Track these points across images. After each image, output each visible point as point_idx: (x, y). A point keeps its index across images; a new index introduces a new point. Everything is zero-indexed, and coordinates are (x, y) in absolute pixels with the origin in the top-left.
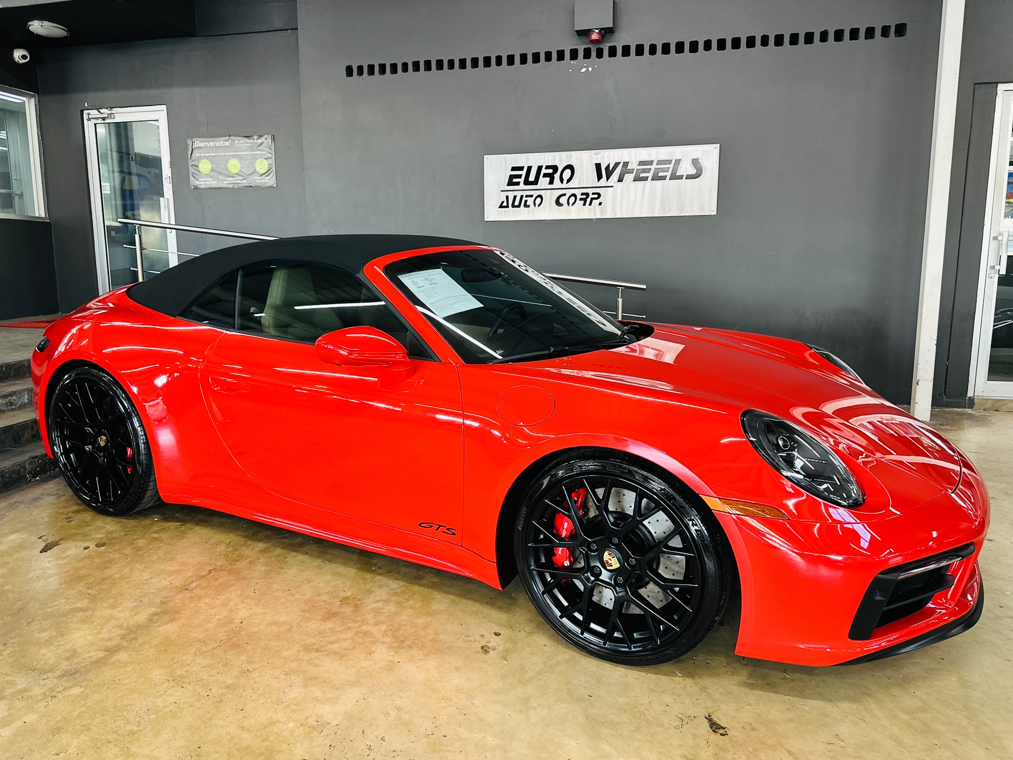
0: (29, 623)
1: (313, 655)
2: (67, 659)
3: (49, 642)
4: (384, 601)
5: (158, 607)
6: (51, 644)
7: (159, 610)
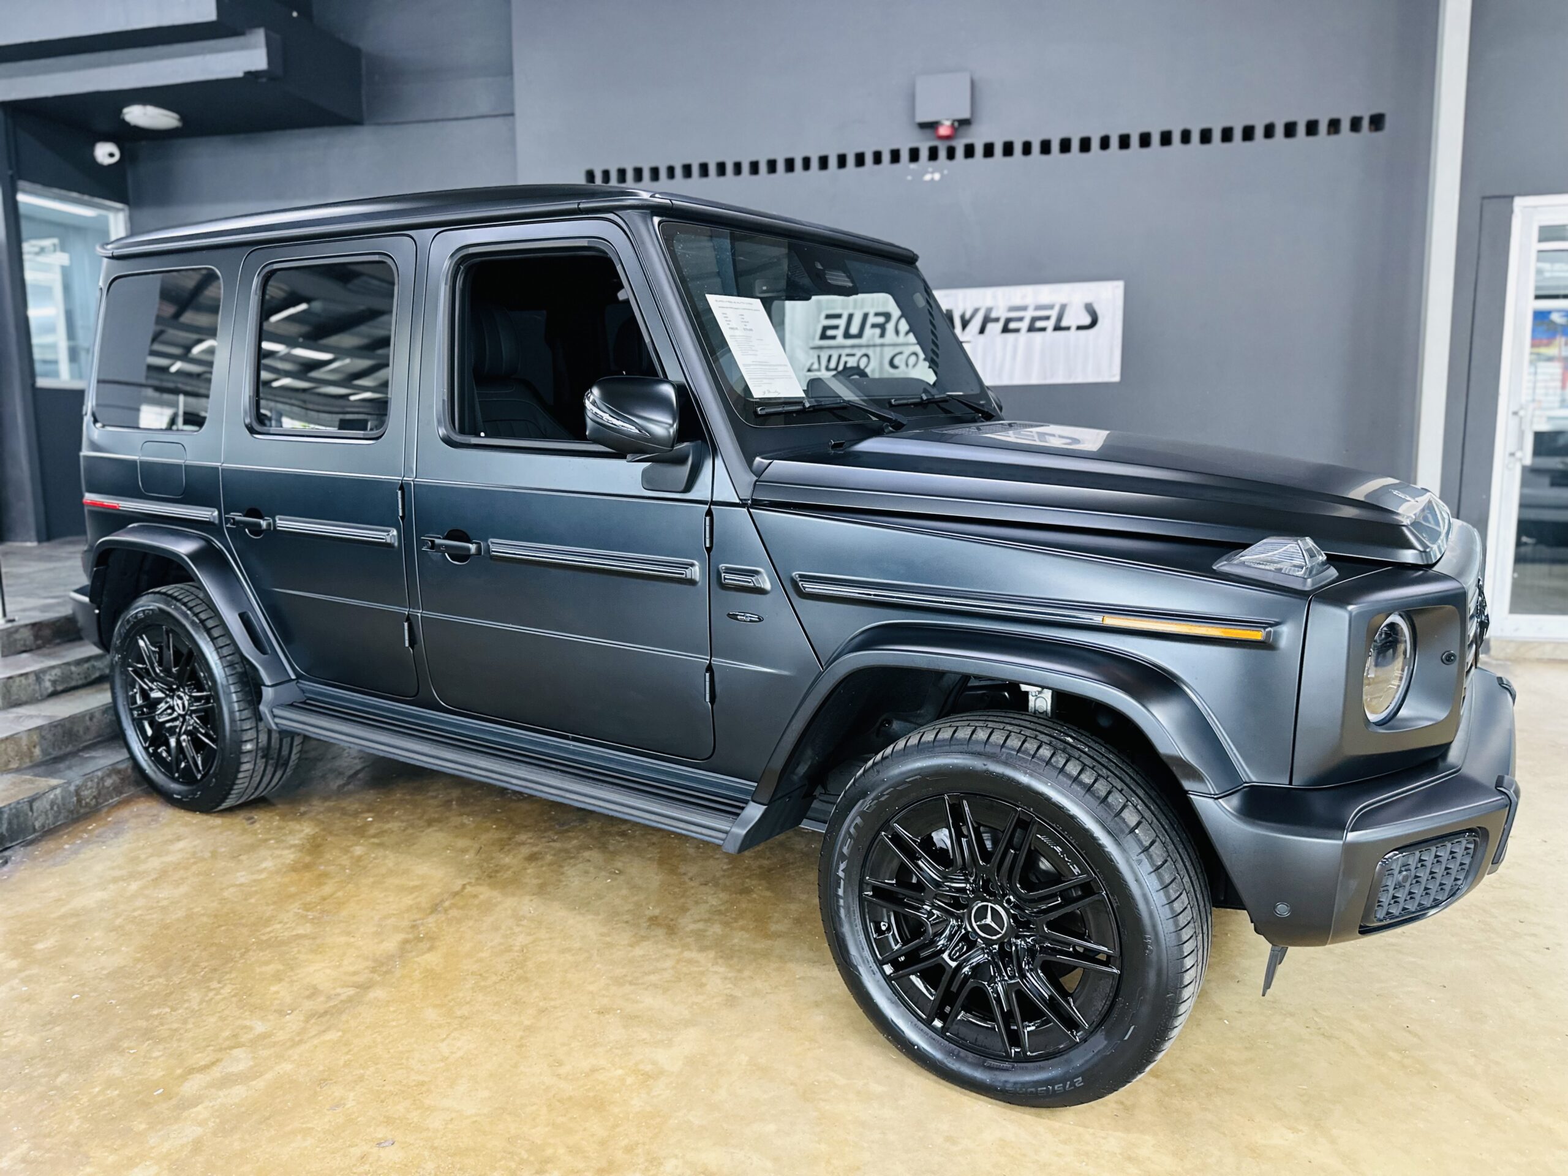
0: (242, 955)
1: (628, 988)
2: (309, 997)
3: (278, 978)
4: (706, 921)
5: (408, 933)
6: (281, 980)
7: (411, 936)
